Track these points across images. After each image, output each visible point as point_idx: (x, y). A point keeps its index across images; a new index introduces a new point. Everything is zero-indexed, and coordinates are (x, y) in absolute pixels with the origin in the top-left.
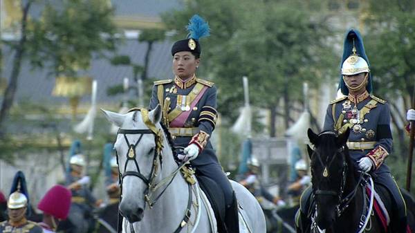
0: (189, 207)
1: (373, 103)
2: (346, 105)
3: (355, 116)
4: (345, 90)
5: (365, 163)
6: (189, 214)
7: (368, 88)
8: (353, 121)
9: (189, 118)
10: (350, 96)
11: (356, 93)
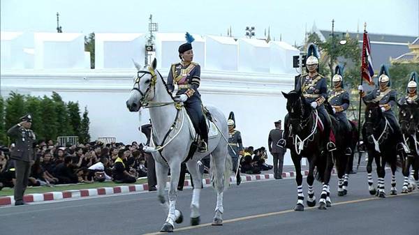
0: (176, 120)
1: (319, 78)
2: (308, 78)
3: (311, 83)
4: (308, 71)
5: (314, 104)
6: (175, 123)
7: (318, 70)
8: (310, 85)
9: (186, 80)
10: (310, 74)
11: (312, 73)
